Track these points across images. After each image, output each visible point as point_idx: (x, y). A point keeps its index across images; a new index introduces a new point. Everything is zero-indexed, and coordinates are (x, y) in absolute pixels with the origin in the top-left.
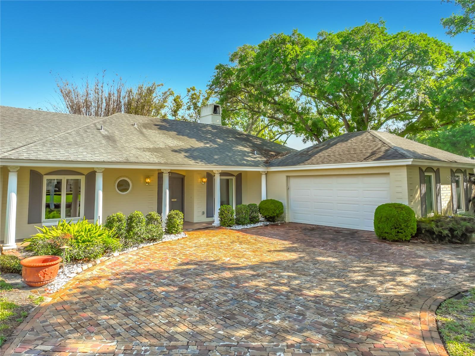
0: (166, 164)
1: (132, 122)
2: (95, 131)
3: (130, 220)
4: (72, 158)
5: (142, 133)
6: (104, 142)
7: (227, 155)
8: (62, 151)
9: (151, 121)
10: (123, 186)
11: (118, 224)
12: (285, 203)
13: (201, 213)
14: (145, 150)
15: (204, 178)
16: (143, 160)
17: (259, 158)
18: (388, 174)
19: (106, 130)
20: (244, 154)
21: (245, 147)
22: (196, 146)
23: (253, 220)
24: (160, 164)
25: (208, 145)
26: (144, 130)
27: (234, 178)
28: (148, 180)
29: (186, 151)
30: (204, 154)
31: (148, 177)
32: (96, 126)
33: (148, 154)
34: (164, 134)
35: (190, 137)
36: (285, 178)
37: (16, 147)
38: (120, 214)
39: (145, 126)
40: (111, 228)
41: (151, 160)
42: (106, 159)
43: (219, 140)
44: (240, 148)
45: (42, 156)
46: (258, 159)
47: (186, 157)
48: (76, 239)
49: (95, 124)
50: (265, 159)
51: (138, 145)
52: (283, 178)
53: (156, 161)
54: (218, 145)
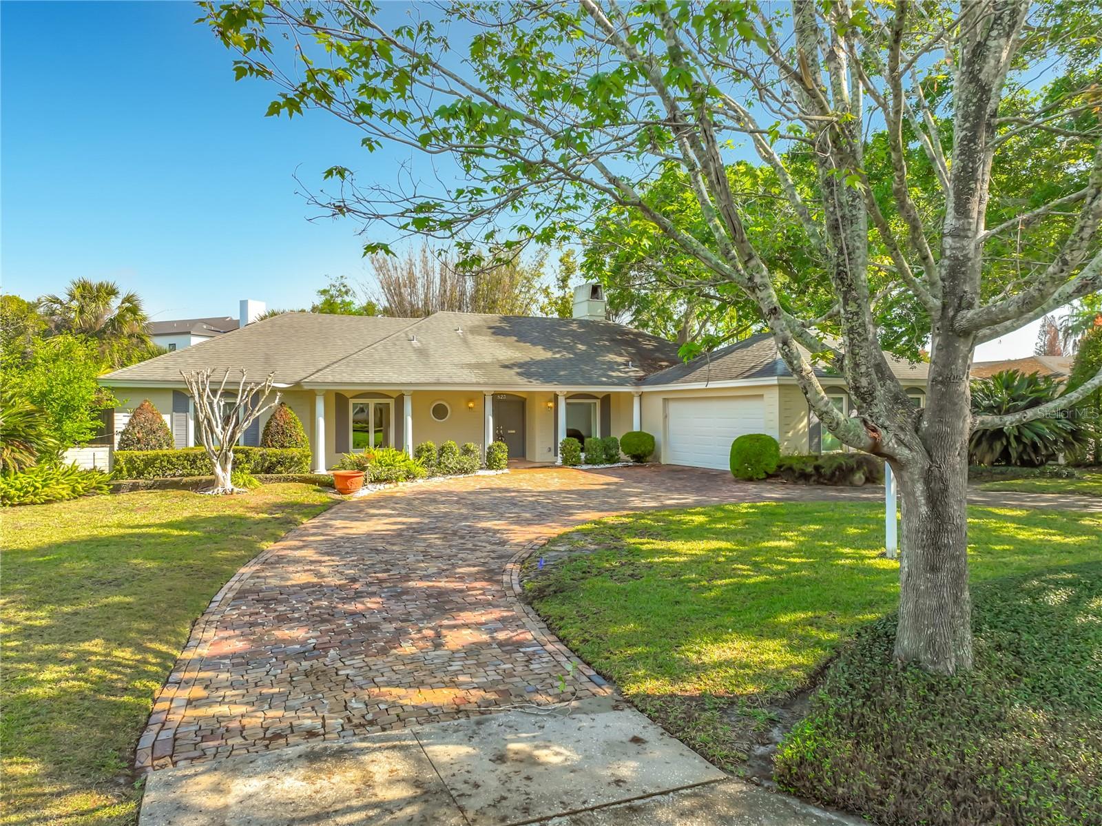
0: (486, 384)
1: (456, 326)
2: (406, 343)
3: (442, 451)
4: (377, 380)
5: (465, 341)
6: (414, 358)
7: (581, 370)
8: (367, 372)
9: (485, 321)
10: (440, 412)
11: (427, 454)
12: (659, 437)
13: (547, 449)
14: (463, 366)
15: (550, 401)
16: (457, 380)
17: (634, 372)
18: (762, 396)
19: (419, 341)
20: (612, 366)
21: (621, 355)
22: (539, 358)
23: (611, 459)
24: (478, 384)
25: (558, 356)
26: (470, 337)
27: (598, 402)
28: (471, 405)
29: (520, 365)
30: (545, 370)
31: (471, 400)
32: (407, 335)
33: (466, 371)
34: (497, 341)
35: (534, 344)
36: (661, 402)
37: (320, 367)
38: (430, 443)
39: (474, 330)
40: (420, 458)
41: (468, 380)
42: (413, 380)
43: (580, 346)
44: (612, 357)
45: (346, 379)
46: (632, 374)
47: (518, 374)
48: (380, 463)
49: (406, 333)
50: (642, 374)
51: (456, 360)
52: (658, 402)
53: (474, 380)
54: (575, 354)
